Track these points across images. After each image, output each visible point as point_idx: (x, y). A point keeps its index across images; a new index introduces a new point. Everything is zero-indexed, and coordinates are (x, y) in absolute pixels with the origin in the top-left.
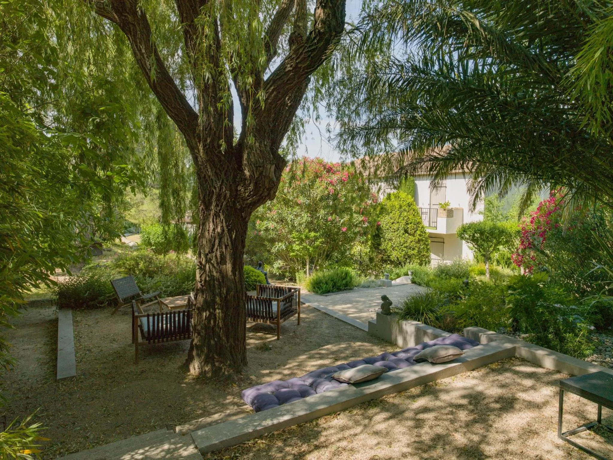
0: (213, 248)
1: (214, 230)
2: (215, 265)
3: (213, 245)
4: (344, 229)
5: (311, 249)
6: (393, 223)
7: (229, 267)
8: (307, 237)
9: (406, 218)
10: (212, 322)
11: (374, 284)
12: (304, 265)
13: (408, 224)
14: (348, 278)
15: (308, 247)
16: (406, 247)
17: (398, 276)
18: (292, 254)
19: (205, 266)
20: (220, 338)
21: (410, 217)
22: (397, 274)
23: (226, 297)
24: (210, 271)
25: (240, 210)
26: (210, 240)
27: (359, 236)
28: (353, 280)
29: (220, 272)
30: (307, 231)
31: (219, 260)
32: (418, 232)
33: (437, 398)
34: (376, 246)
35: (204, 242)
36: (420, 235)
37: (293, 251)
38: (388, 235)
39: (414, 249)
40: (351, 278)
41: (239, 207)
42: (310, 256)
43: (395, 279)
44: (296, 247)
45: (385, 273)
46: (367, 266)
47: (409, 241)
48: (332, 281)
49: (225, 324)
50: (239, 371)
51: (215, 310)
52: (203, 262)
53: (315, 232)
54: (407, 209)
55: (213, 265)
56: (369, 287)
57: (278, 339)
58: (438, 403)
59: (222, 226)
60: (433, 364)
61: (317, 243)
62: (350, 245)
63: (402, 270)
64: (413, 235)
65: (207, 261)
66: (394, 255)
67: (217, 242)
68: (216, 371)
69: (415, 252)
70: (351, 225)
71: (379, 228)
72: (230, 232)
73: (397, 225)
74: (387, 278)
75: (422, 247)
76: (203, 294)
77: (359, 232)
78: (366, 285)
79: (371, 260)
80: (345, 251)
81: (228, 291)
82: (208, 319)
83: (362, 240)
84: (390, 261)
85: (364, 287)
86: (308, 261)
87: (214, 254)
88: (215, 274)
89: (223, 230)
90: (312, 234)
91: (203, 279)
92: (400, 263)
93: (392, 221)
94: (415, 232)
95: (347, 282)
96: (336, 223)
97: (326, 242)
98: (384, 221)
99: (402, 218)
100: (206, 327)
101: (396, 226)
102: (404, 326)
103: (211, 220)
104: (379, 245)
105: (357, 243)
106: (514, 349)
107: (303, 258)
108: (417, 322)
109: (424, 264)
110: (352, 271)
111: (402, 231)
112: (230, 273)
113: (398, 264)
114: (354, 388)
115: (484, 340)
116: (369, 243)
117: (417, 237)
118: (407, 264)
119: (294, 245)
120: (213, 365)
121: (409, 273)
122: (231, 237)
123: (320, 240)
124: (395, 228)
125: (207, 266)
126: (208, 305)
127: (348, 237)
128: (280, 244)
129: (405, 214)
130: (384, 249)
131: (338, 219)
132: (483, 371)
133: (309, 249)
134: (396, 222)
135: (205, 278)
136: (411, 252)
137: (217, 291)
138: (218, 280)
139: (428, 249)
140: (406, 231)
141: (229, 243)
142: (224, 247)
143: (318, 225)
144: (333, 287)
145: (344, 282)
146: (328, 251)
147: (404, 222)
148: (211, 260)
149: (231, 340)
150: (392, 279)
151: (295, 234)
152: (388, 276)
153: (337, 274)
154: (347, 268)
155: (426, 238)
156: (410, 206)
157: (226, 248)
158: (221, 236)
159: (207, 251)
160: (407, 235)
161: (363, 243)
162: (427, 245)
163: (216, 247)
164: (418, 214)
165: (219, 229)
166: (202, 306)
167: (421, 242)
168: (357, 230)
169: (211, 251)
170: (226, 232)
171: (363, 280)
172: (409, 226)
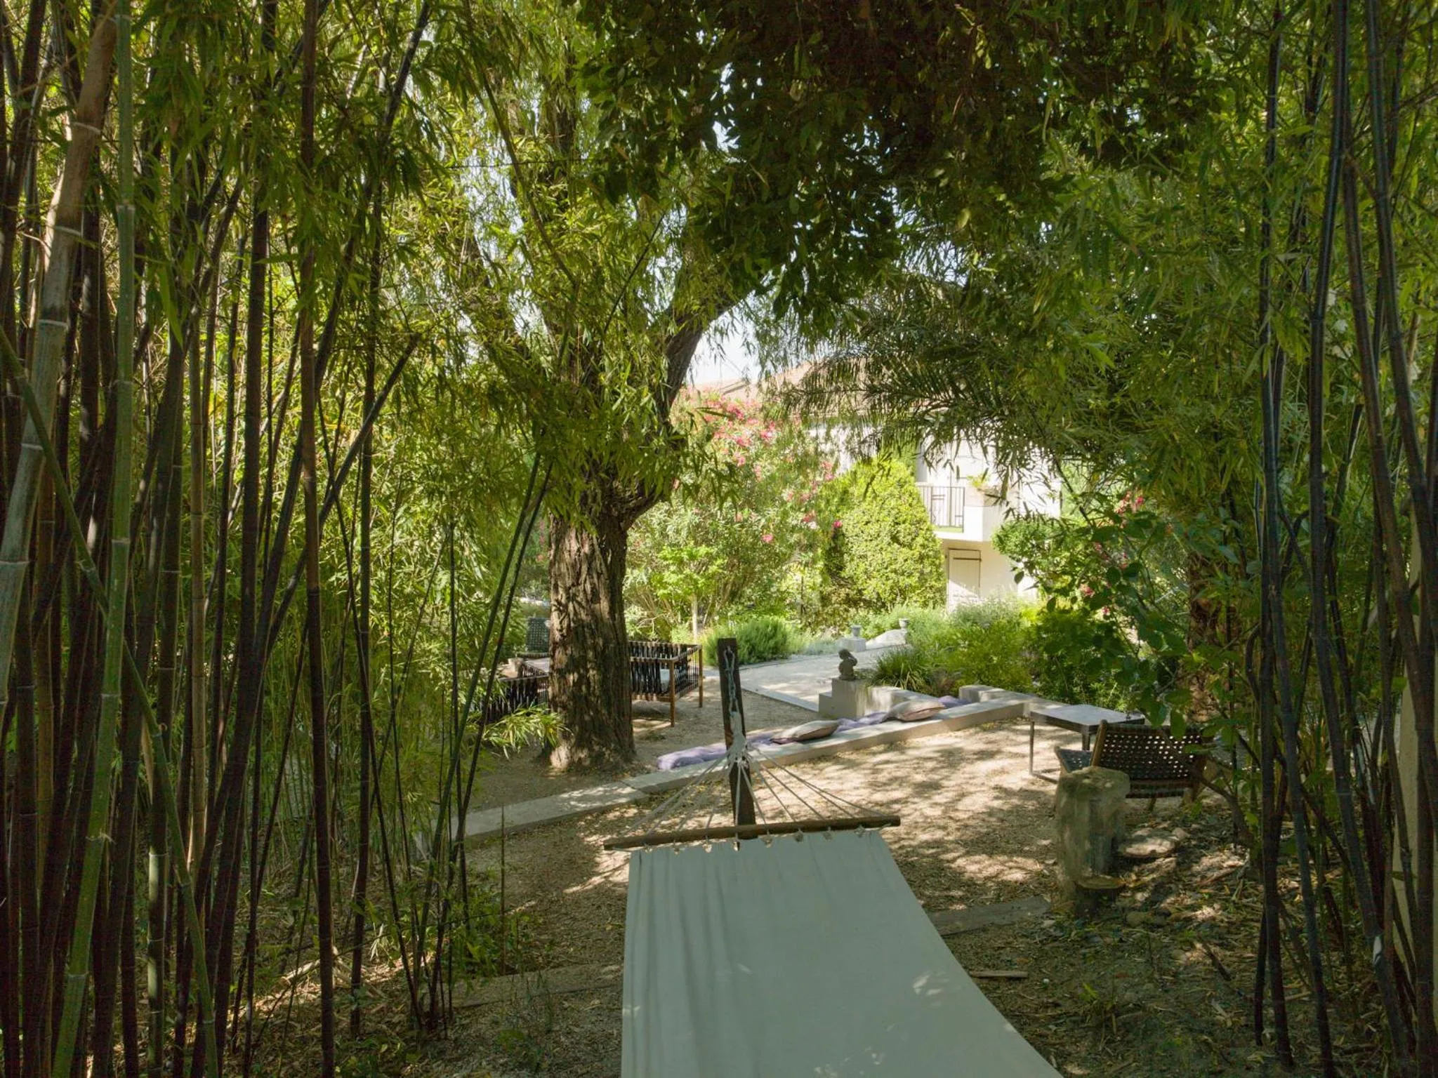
0: (578, 579)
1: (579, 550)
2: (584, 603)
3: (579, 574)
4: (768, 538)
5: (701, 581)
6: (867, 523)
7: (604, 606)
8: (692, 557)
9: (893, 512)
10: (584, 688)
11: (830, 646)
12: (686, 615)
13: (897, 524)
14: (779, 637)
15: (695, 576)
16: (895, 571)
17: (880, 630)
18: (661, 592)
19: (566, 606)
20: (597, 712)
21: (903, 508)
22: (877, 627)
23: (603, 651)
24: (576, 613)
25: (618, 517)
26: (574, 566)
27: (797, 551)
28: (789, 640)
29: (593, 613)
30: (692, 543)
31: (589, 597)
32: (920, 540)
33: (903, 753)
34: (834, 570)
35: (564, 569)
36: (923, 546)
37: (664, 585)
38: (858, 548)
39: (910, 575)
40: (785, 636)
41: (616, 514)
42: (698, 595)
43: (874, 637)
44: (670, 577)
45: (854, 626)
46: (817, 614)
47: (900, 559)
48: (747, 641)
49: (605, 691)
50: (628, 760)
51: (587, 671)
52: (563, 601)
53: (708, 546)
54: (896, 492)
55: (579, 604)
56: (820, 652)
57: (672, 725)
58: (903, 757)
59: (592, 545)
60: (903, 721)
61: (713, 569)
62: (780, 571)
63: (887, 617)
64: (910, 547)
65: (568, 598)
66: (872, 588)
67: (585, 568)
68: (597, 759)
69: (913, 581)
70: (782, 530)
71: (838, 534)
72: (603, 552)
73: (876, 526)
74: (857, 635)
75: (927, 570)
76: (566, 649)
77: (798, 543)
78: (815, 649)
79: (825, 600)
80: (771, 581)
81: (606, 642)
82: (577, 684)
83: (804, 560)
84: (865, 601)
85: (810, 653)
86: (694, 605)
87: (581, 588)
88: (583, 616)
89: (593, 551)
90: (703, 550)
91: (565, 625)
92: (884, 605)
93: (866, 518)
94: (913, 539)
95: (776, 643)
96: (751, 526)
97: (730, 566)
98: (850, 521)
99: (886, 512)
100: (575, 697)
101: (873, 529)
102: (875, 694)
103: (573, 535)
104: (841, 568)
105: (794, 565)
106: (1022, 705)
107: (685, 601)
108: (895, 688)
109: (931, 605)
110: (788, 623)
111: (888, 539)
112: (606, 616)
113: (879, 605)
114: (800, 745)
115: (984, 696)
116: (820, 564)
117: (917, 551)
118: (897, 606)
119: (666, 574)
120: (591, 750)
121: (902, 624)
122: (605, 561)
123: (719, 562)
124: (872, 532)
125: (571, 606)
126: (576, 664)
127: (777, 554)
128: (636, 572)
129: (893, 503)
130: (851, 578)
131: (755, 517)
132: (972, 731)
133: (696, 582)
134: (873, 520)
135: (569, 625)
136: (904, 581)
137: (590, 641)
138: (589, 626)
139: (940, 575)
140: (895, 539)
141: (604, 569)
142: (595, 576)
143: (715, 532)
144: (750, 654)
145: (772, 643)
146: (734, 584)
147: (890, 519)
148: (575, 595)
149: (614, 714)
150: (868, 638)
151: (667, 551)
152: (858, 629)
153: (758, 629)
154: (776, 618)
155: (937, 552)
156: (902, 486)
157: (599, 578)
158: (590, 558)
159: (569, 582)
160: (896, 546)
161: (806, 565)
162: (938, 567)
163: (584, 576)
164: (919, 501)
165: (586, 549)
166: (567, 666)
167: (925, 561)
168: (794, 538)
169: (576, 583)
170: (598, 552)
171: (808, 640)
172: (900, 528)
